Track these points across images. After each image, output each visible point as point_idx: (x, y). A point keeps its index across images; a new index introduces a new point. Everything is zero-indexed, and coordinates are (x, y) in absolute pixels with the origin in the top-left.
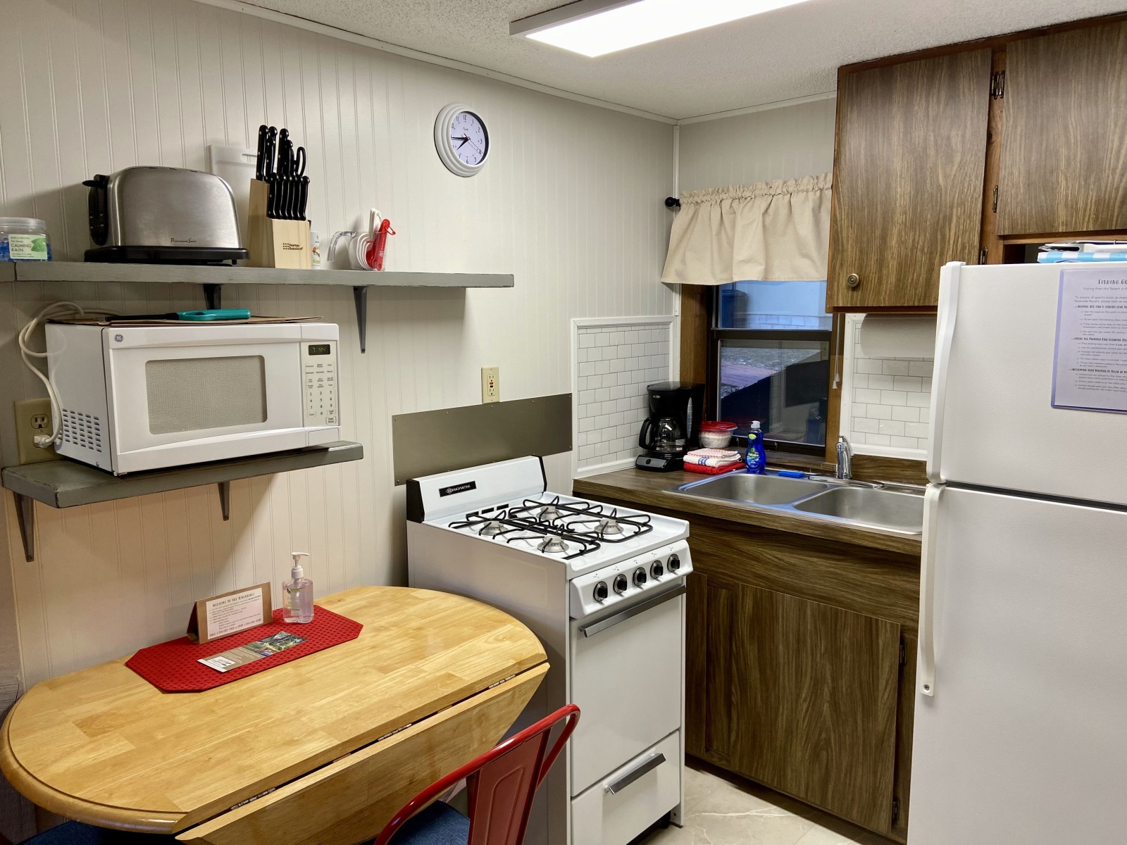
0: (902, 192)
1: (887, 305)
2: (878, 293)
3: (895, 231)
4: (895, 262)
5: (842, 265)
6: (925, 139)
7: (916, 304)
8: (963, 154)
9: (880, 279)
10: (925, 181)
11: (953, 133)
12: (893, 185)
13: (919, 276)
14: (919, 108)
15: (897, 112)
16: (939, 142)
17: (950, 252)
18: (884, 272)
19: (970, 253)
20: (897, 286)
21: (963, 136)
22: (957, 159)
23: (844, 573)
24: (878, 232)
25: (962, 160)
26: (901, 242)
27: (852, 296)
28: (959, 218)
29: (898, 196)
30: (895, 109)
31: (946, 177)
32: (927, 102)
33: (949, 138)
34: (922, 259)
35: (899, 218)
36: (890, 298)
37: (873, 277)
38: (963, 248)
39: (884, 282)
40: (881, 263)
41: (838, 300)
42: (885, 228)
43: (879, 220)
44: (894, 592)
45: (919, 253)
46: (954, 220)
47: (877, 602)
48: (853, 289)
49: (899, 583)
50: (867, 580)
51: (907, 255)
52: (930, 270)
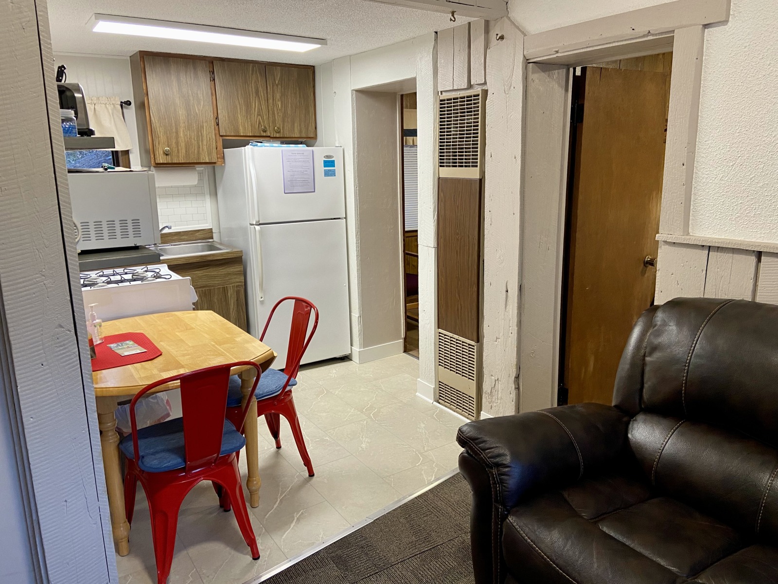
0: (182, 113)
1: (183, 162)
2: (178, 157)
3: (182, 131)
4: (184, 144)
5: (159, 143)
6: (188, 93)
7: (195, 162)
8: (204, 101)
9: (178, 150)
10: (191, 111)
11: (199, 92)
12: (177, 110)
13: (194, 150)
14: (183, 77)
15: (173, 78)
16: (194, 95)
17: (205, 140)
18: (180, 148)
19: (212, 141)
20: (186, 154)
21: (203, 94)
22: (202, 103)
23: (209, 274)
24: (174, 130)
25: (204, 104)
26: (185, 135)
27: (166, 158)
28: (206, 127)
29: (180, 115)
30: (173, 77)
31: (199, 110)
32: (186, 75)
33: (197, 94)
34: (195, 143)
35: (182, 125)
36: (184, 159)
37: (175, 150)
38: (210, 139)
39: (180, 152)
40: (177, 143)
41: (160, 160)
42: (176, 129)
43: (174, 125)
44: (230, 274)
45: (193, 140)
46: (205, 127)
47: (224, 280)
48: (167, 155)
49: (231, 270)
50: (219, 273)
51: (188, 141)
52: (199, 147)
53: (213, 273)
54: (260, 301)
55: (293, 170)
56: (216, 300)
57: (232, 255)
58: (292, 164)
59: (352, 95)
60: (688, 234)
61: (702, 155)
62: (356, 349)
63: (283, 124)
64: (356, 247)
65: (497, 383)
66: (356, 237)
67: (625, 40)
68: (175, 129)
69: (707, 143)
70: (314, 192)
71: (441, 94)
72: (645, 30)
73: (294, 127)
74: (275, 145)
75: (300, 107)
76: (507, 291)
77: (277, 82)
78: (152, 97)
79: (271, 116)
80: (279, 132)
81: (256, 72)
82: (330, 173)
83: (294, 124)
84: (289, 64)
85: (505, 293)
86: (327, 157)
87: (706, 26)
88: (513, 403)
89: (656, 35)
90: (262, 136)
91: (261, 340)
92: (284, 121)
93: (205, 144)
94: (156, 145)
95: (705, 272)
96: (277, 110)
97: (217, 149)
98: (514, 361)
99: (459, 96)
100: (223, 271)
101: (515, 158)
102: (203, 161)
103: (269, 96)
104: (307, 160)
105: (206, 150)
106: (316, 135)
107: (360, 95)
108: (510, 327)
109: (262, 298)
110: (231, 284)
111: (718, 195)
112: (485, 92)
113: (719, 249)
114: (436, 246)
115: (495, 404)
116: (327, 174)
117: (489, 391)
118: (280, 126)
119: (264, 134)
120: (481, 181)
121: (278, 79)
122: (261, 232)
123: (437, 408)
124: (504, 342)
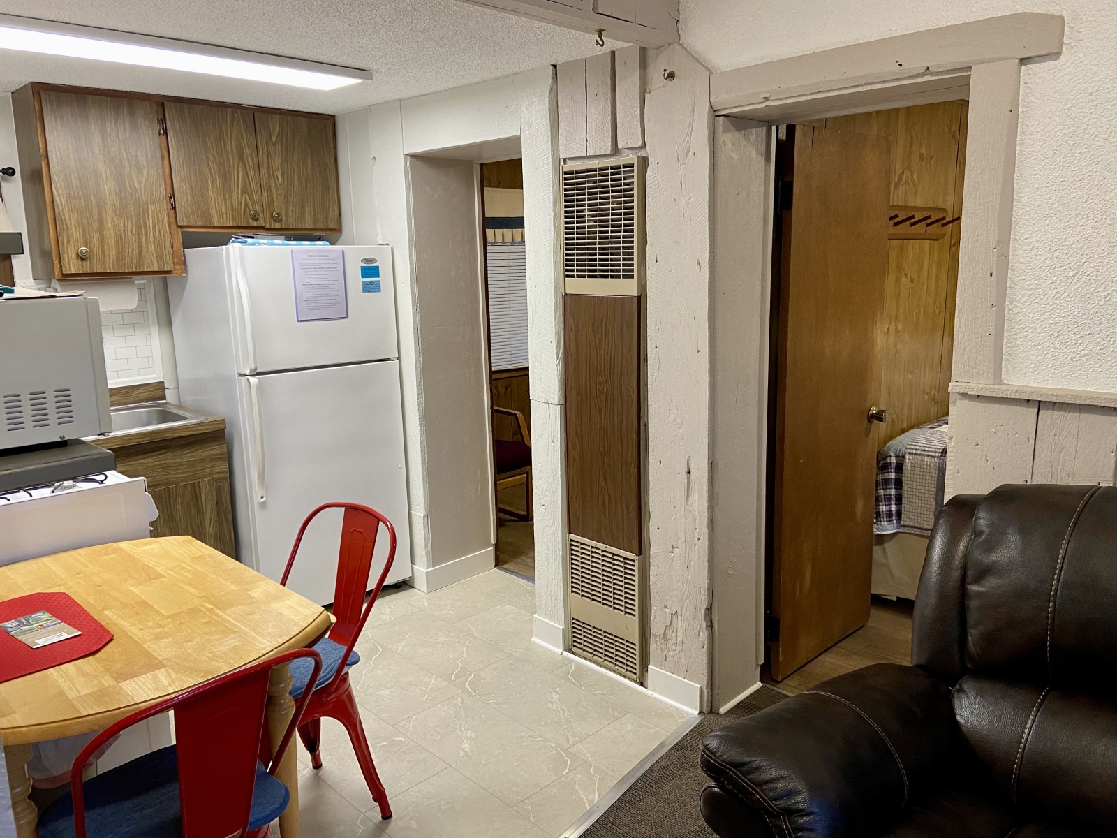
0: (109, 190)
1: (112, 271)
2: (104, 263)
3: (109, 218)
4: (113, 240)
5: (68, 241)
6: (120, 154)
7: (134, 270)
8: (148, 169)
9: (103, 251)
10: (125, 184)
11: (139, 154)
12: (101, 183)
13: (133, 250)
14: (110, 128)
15: (94, 130)
16: (130, 158)
17: (152, 235)
18: (106, 247)
19: (164, 236)
20: (117, 258)
21: (146, 157)
22: (145, 172)
23: (166, 461)
24: (96, 217)
25: (148, 173)
26: (115, 226)
27: (82, 265)
28: (153, 212)
29: (107, 192)
30: (92, 127)
31: (140, 183)
32: (116, 124)
33: (136, 156)
34: (133, 238)
35: (110, 208)
36: (113, 267)
37: (98, 251)
38: (160, 232)
39: (107, 253)
40: (102, 240)
41: (70, 268)
42: (100, 215)
43: (95, 208)
44: (204, 459)
45: (129, 234)
46: (150, 213)
47: (194, 471)
48: (83, 259)
49: (206, 453)
50: (185, 460)
51: (121, 235)
52: (140, 246)
53: (172, 461)
54: (260, 503)
55: (312, 283)
56: (179, 507)
57: (207, 427)
58: (309, 273)
59: (405, 163)
60: (1001, 383)
61: (1022, 260)
62: (421, 569)
63: (287, 208)
64: (419, 405)
65: (674, 619)
66: (418, 389)
67: (884, 82)
68: (96, 215)
69: (1029, 241)
70: (347, 317)
71: (565, 163)
72: (920, 65)
73: (304, 213)
74: (276, 242)
75: (313, 180)
76: (689, 473)
77: (274, 140)
78: (55, 160)
79: (265, 194)
80: (280, 221)
81: (239, 123)
82: (372, 286)
83: (304, 208)
84: (293, 111)
85: (685, 475)
86: (367, 260)
87: (1023, 61)
88: (705, 649)
89: (937, 74)
90: (251, 227)
91: (283, 583)
92: (287, 203)
93: (152, 240)
94: (63, 244)
95: (1032, 441)
96: (276, 184)
97: (172, 248)
98: (704, 584)
99: (598, 166)
100: (190, 456)
101: (699, 264)
102: (149, 270)
103: (261, 161)
104: (335, 266)
105: (154, 251)
106: (341, 226)
107: (418, 163)
108: (696, 529)
109: (262, 497)
110: (207, 476)
111: (1050, 321)
112: (644, 162)
113: (1054, 405)
114: (562, 402)
115: (672, 653)
116: (368, 288)
117: (661, 632)
118: (281, 209)
119: (255, 224)
120: (641, 300)
121: (276, 134)
122: (260, 387)
123: (570, 661)
124: (685, 554)
